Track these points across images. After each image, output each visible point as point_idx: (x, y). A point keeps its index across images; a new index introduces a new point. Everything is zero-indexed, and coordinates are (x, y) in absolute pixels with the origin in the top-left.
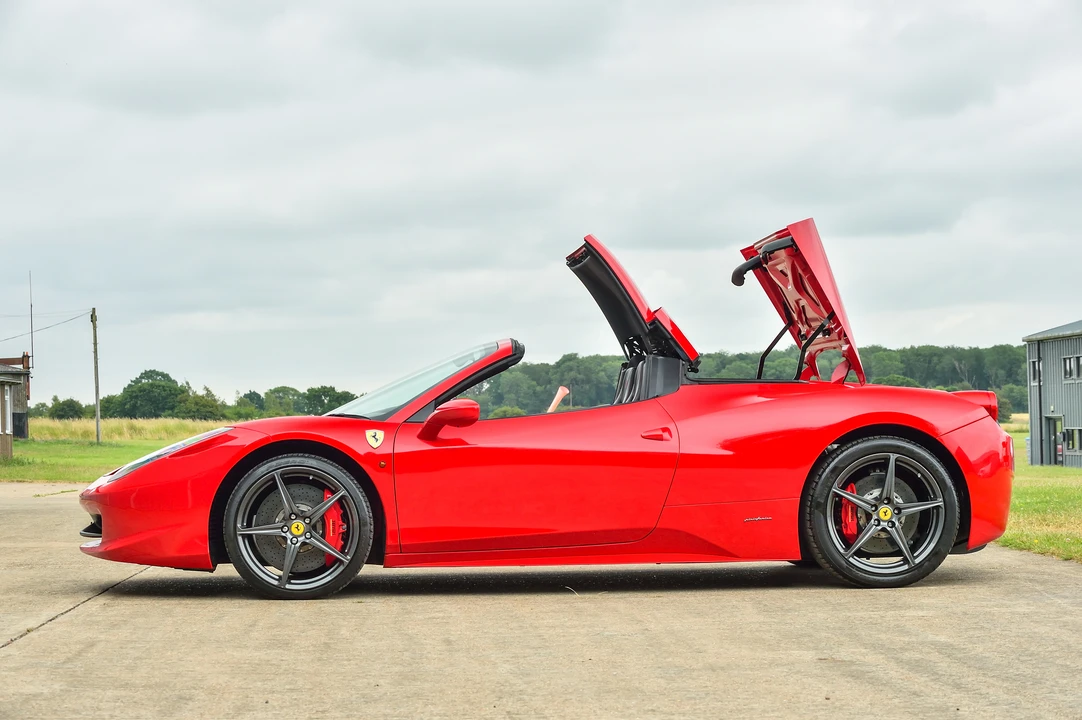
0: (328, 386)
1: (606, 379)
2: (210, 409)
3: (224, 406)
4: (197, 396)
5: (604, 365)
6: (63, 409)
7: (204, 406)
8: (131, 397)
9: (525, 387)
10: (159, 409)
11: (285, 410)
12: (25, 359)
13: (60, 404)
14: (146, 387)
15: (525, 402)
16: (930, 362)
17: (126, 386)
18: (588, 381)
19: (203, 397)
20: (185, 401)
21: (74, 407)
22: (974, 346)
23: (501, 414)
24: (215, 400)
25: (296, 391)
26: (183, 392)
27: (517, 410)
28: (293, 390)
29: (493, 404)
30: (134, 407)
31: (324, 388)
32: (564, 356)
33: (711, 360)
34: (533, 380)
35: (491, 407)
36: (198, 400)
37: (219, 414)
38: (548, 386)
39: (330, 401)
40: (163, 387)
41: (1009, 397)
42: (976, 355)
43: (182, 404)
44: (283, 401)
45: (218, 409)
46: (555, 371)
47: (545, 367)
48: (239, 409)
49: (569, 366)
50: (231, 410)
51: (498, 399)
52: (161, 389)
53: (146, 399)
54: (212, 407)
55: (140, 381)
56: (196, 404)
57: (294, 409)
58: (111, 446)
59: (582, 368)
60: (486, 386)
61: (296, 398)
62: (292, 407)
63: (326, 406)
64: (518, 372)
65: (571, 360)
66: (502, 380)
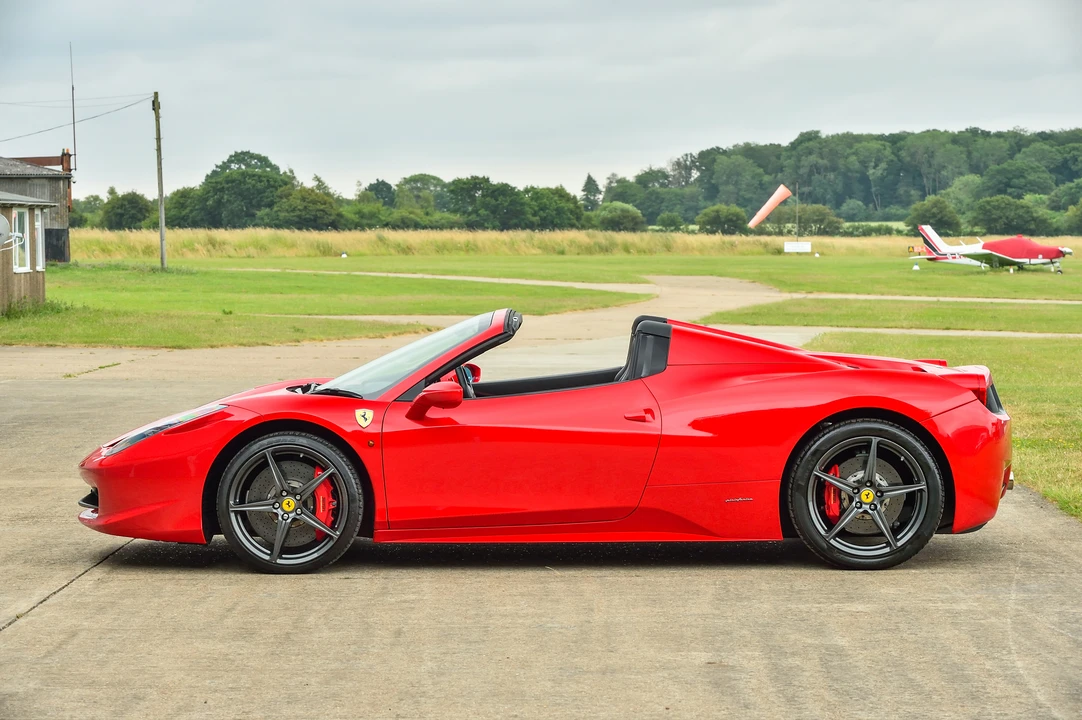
0: (481, 176)
1: (857, 166)
2: (322, 207)
3: (340, 201)
4: (304, 189)
5: (857, 146)
6: (122, 206)
7: (314, 202)
8: (216, 190)
9: (747, 177)
10: (253, 206)
11: (422, 207)
13: (118, 199)
14: (235, 176)
15: (748, 195)
17: (209, 173)
18: (834, 168)
19: (312, 190)
20: (288, 196)
21: (136, 202)
23: (713, 214)
24: (328, 194)
25: (438, 179)
26: (286, 184)
27: (735, 209)
28: (434, 178)
29: (706, 198)
30: (220, 204)
31: (475, 178)
32: (802, 135)
33: (1002, 140)
34: (760, 166)
35: (702, 203)
36: (306, 195)
37: (334, 212)
38: (780, 175)
39: (483, 196)
40: (260, 177)
43: (284, 200)
44: (421, 194)
45: (332, 207)
46: (789, 154)
47: (775, 149)
48: (361, 206)
49: (807, 147)
50: (350, 208)
51: (712, 192)
52: (256, 178)
53: (235, 193)
54: (325, 204)
55: (229, 167)
56: (303, 199)
57: (435, 206)
58: (179, 272)
59: (826, 150)
60: (695, 174)
61: (439, 189)
62: (432, 203)
63: (478, 202)
64: (739, 156)
65: (810, 140)
66: (717, 167)
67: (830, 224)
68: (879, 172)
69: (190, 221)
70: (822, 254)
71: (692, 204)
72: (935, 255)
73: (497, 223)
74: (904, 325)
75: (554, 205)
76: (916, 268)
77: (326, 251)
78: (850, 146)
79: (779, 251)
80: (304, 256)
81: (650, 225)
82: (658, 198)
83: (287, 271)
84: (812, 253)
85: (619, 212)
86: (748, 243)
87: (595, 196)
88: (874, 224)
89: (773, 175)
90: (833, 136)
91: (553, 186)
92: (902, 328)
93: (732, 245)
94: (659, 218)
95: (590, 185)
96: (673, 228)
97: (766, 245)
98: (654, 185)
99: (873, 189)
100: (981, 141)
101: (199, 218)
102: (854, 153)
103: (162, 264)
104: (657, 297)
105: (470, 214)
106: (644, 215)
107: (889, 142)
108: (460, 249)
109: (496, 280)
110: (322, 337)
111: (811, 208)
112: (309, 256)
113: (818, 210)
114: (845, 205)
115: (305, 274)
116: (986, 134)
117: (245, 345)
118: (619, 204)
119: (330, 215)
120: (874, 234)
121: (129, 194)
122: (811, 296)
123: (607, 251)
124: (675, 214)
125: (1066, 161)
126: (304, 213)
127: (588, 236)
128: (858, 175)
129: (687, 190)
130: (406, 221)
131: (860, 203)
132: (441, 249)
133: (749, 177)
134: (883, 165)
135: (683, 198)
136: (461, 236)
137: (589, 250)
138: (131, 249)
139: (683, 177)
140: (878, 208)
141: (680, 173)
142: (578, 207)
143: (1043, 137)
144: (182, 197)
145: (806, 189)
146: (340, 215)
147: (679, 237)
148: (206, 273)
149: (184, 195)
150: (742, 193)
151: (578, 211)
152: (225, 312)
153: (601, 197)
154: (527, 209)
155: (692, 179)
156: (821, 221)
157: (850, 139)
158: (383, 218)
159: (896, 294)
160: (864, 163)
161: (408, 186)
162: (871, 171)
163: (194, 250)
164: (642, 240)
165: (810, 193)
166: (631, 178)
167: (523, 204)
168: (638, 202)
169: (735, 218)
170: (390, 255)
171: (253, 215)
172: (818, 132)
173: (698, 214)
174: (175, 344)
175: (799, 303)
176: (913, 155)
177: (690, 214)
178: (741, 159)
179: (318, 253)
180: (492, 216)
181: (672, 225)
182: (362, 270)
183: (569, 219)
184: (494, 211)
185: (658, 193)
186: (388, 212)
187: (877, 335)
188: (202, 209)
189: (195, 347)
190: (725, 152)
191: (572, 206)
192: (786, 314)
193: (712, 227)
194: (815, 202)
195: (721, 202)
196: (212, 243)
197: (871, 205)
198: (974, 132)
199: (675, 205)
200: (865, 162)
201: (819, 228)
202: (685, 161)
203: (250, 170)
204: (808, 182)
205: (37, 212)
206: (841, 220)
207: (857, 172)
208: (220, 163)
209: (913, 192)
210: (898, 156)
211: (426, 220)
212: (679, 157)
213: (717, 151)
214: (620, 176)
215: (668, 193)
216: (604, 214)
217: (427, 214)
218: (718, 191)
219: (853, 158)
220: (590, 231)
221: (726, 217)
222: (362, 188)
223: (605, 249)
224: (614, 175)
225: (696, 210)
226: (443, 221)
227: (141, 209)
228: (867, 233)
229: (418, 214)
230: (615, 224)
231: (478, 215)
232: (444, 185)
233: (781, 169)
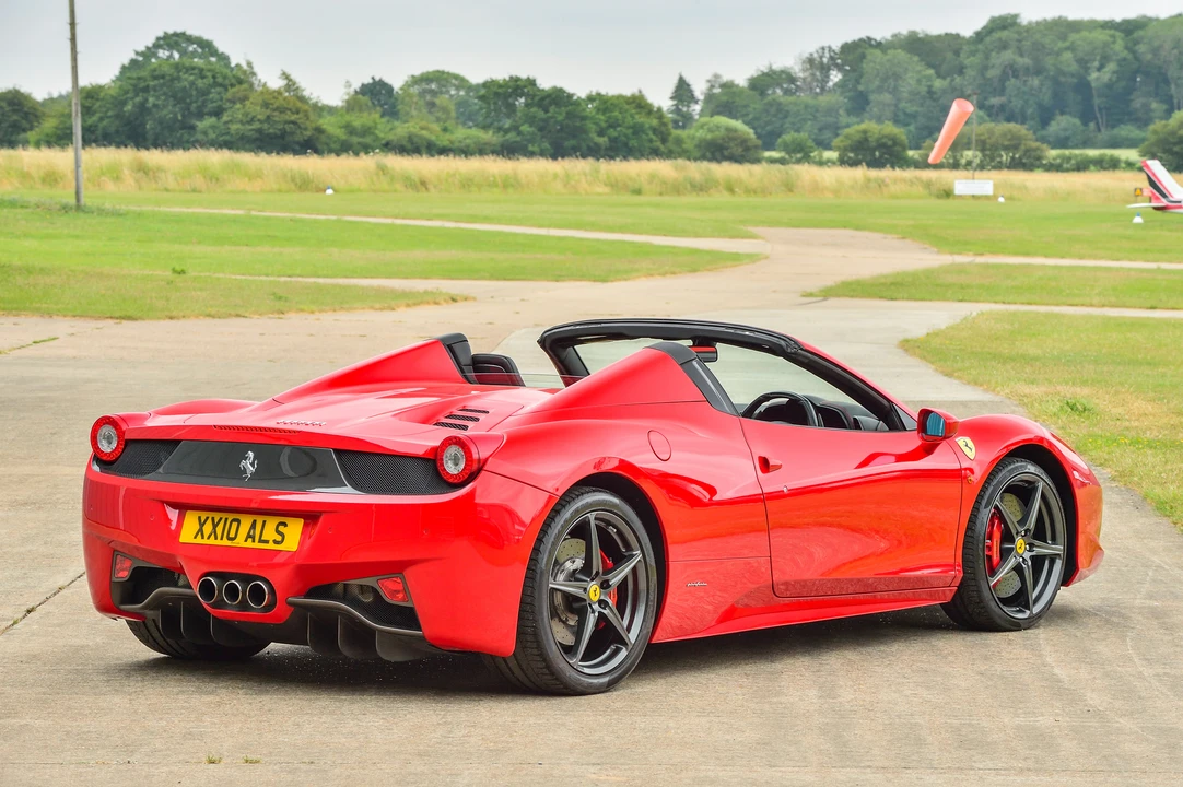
0: (524, 76)
1: (1074, 67)
2: (293, 117)
3: (320, 110)
4: (266, 91)
5: (1073, 37)
7: (282, 110)
8: (137, 90)
10: (191, 114)
11: (438, 120)
14: (166, 69)
15: (912, 109)
17: (126, 62)
18: (1039, 71)
19: (279, 92)
20: (244, 99)
21: (20, 104)
23: (858, 137)
24: (302, 99)
25: (462, 79)
26: (240, 82)
27: (890, 129)
28: (456, 77)
29: (849, 112)
31: (515, 80)
32: (993, 20)
34: (930, 65)
35: (844, 119)
36: (270, 99)
37: (310, 125)
38: (958, 79)
39: (527, 105)
40: (201, 70)
43: (238, 106)
44: (437, 101)
45: (308, 119)
46: (973, 48)
47: (953, 41)
48: (348, 118)
49: (1000, 39)
50: (333, 119)
51: (860, 104)
52: (196, 71)
53: (165, 94)
54: (298, 113)
55: (155, 55)
56: (266, 105)
57: (458, 118)
58: (101, 212)
59: (1027, 43)
60: (835, 77)
61: (462, 93)
62: (453, 114)
63: (519, 114)
64: (899, 51)
65: (1004, 28)
66: (866, 66)
67: (1029, 152)
68: (1107, 74)
69: (99, 132)
70: (1009, 199)
71: (831, 120)
72: (1164, 202)
73: (546, 145)
74: (1095, 301)
75: (629, 121)
76: (1138, 220)
77: (304, 184)
78: (1064, 38)
79: (948, 194)
80: (271, 191)
81: (768, 150)
82: (781, 111)
83: (253, 213)
84: (995, 197)
85: (722, 133)
86: (904, 180)
87: (688, 107)
88: (1092, 153)
89: (948, 79)
90: (1038, 23)
91: (628, 92)
92: (1092, 305)
93: (881, 184)
94: (780, 140)
95: (683, 91)
96: (799, 156)
97: (928, 185)
98: (774, 92)
99: (1097, 101)
101: (112, 129)
102: (1067, 49)
103: (78, 199)
104: (767, 258)
105: (507, 131)
106: (759, 136)
107: (1121, 31)
108: (493, 185)
109: (543, 232)
110: (313, 307)
111: (1003, 127)
112: (280, 191)
113: (1010, 131)
114: (1053, 123)
115: (277, 218)
117: (214, 317)
118: (723, 120)
119: (306, 129)
120: (1092, 168)
121: (9, 92)
122: (980, 260)
123: (701, 190)
124: (803, 135)
126: (266, 126)
127: (676, 168)
128: (1075, 80)
129: (824, 100)
130: (415, 139)
131: (1077, 121)
132: (467, 184)
133: (913, 82)
134: (1112, 66)
135: (817, 111)
136: (495, 166)
137: (676, 189)
138: (25, 176)
139: (817, 80)
140: (1103, 130)
141: (813, 75)
142: (665, 124)
144: (87, 98)
145: (995, 101)
146: (319, 130)
147: (805, 172)
148: (139, 215)
149: (90, 97)
150: (903, 105)
151: (663, 129)
152: (174, 271)
153: (697, 108)
154: (590, 125)
155: (831, 84)
156: (1015, 148)
157: (1063, 28)
158: (382, 135)
159: (1101, 258)
160: (1083, 63)
161: (415, 90)
162: (1094, 75)
163: (117, 179)
164: (751, 174)
165: (1002, 108)
166: (741, 81)
167: (584, 118)
168: (751, 116)
169: (890, 143)
170: (395, 191)
171: (193, 128)
172: (1016, 16)
173: (837, 135)
174: (122, 314)
175: (960, 269)
176: (1156, 51)
177: (827, 135)
178: (901, 54)
179: (293, 187)
180: (539, 134)
181: (799, 152)
182: (357, 214)
183: (651, 141)
184: (543, 128)
185: (780, 104)
186: (390, 126)
187: (1048, 315)
188: (117, 116)
189: (151, 319)
190: (879, 45)
191: (655, 122)
192: (937, 285)
193: (857, 155)
194: (1008, 120)
195: (870, 120)
196: (142, 169)
197: (1092, 125)
199: (805, 120)
200: (1086, 62)
201: (1013, 158)
202: (821, 57)
203: (187, 62)
204: (1002, 91)
206: (1045, 146)
207: (1073, 75)
208: (142, 48)
209: (1154, 105)
210: (1134, 53)
211: (444, 140)
212: (812, 50)
213: (867, 43)
214: (726, 78)
215: (795, 104)
216: (701, 134)
217: (445, 130)
218: (867, 102)
219: (1068, 55)
220: (680, 161)
221: (878, 140)
222: (352, 90)
223: (700, 188)
224: (717, 76)
225: (836, 129)
226: (468, 141)
227: (27, 114)
228: (1082, 166)
229: (433, 131)
230: (717, 150)
231: (519, 133)
232: (470, 88)
233: (961, 71)
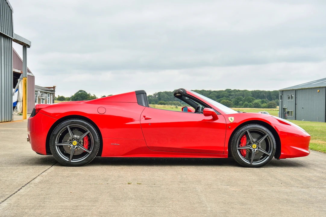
4: (92, 96)
6: (60, 98)
8: (76, 96)
10: (83, 99)
12: (54, 87)
14: (80, 94)
16: (258, 94)
17: (75, 94)
19: (93, 97)
21: (63, 98)
22: (269, 90)
26: (89, 95)
29: (159, 100)
30: (77, 98)
34: (168, 95)
35: (158, 101)
40: (84, 94)
41: (276, 102)
42: (269, 92)
46: (172, 93)
47: (170, 92)
53: (80, 96)
60: (157, 96)
66: (161, 95)
67: (180, 104)
71: (156, 101)
100: (204, 92)
116: (205, 91)
121: (62, 96)
124: (154, 102)
125: (218, 96)
129: (156, 99)
133: (166, 97)
141: (155, 96)
143: (215, 91)
150: (165, 99)
169: (164, 103)
178: (165, 94)
185: (151, 99)
188: (74, 99)
198: (203, 90)
203: (82, 93)
205: (51, 94)
208: (77, 92)
212: (154, 93)
213: (161, 92)
218: (161, 99)
221: (162, 103)
233: (171, 96)
